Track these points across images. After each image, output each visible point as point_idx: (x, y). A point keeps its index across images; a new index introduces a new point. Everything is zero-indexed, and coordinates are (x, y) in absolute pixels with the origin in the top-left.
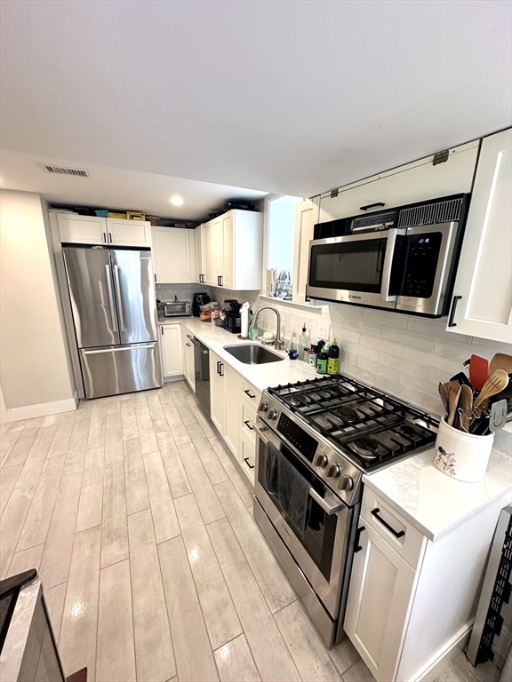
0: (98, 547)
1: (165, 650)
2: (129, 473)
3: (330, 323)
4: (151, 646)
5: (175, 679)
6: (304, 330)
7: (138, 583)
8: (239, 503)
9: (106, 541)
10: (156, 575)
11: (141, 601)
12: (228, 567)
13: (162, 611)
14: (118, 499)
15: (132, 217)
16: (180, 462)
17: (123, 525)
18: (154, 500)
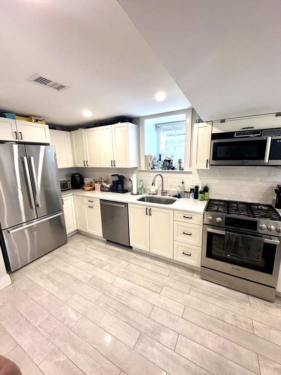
0: (157, 344)
1: (243, 351)
2: (117, 298)
3: (199, 177)
4: (237, 355)
5: (259, 356)
6: (183, 183)
7: (198, 339)
8: (187, 276)
9: (155, 337)
10: (200, 330)
11: (210, 345)
12: (219, 303)
13: (222, 340)
14: (130, 314)
15: (37, 121)
16: (136, 275)
17: (153, 323)
18: (151, 301)
